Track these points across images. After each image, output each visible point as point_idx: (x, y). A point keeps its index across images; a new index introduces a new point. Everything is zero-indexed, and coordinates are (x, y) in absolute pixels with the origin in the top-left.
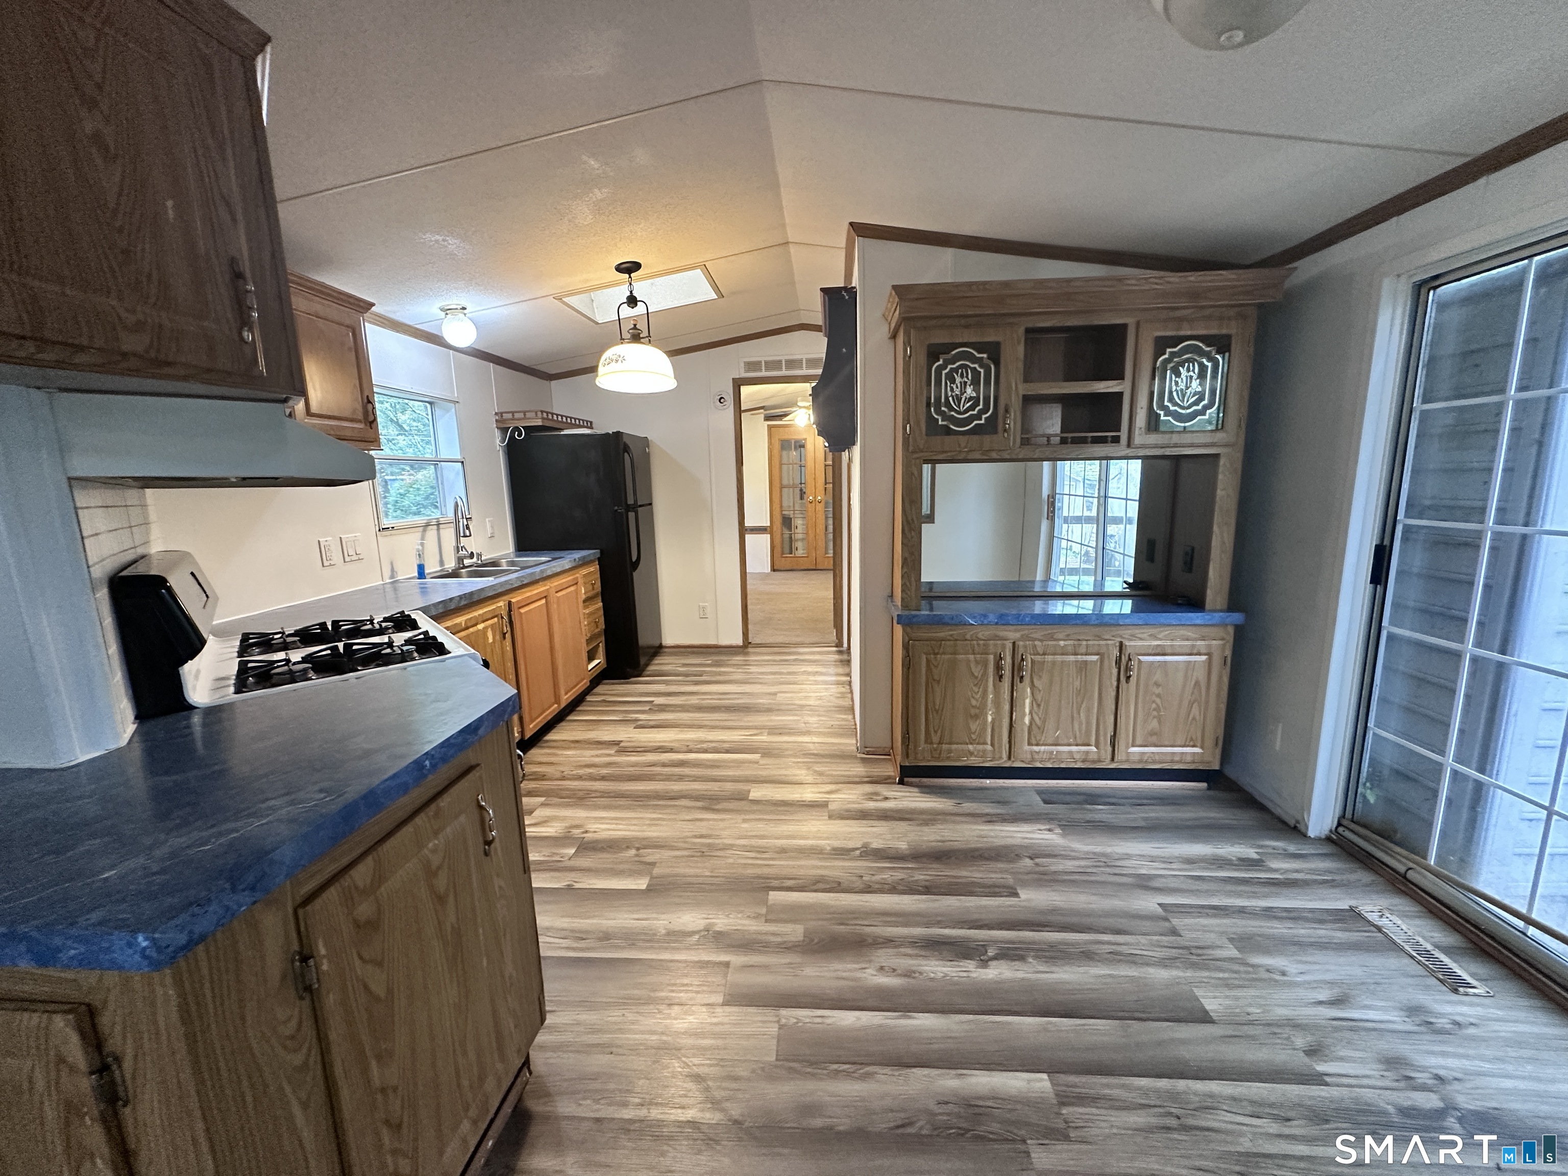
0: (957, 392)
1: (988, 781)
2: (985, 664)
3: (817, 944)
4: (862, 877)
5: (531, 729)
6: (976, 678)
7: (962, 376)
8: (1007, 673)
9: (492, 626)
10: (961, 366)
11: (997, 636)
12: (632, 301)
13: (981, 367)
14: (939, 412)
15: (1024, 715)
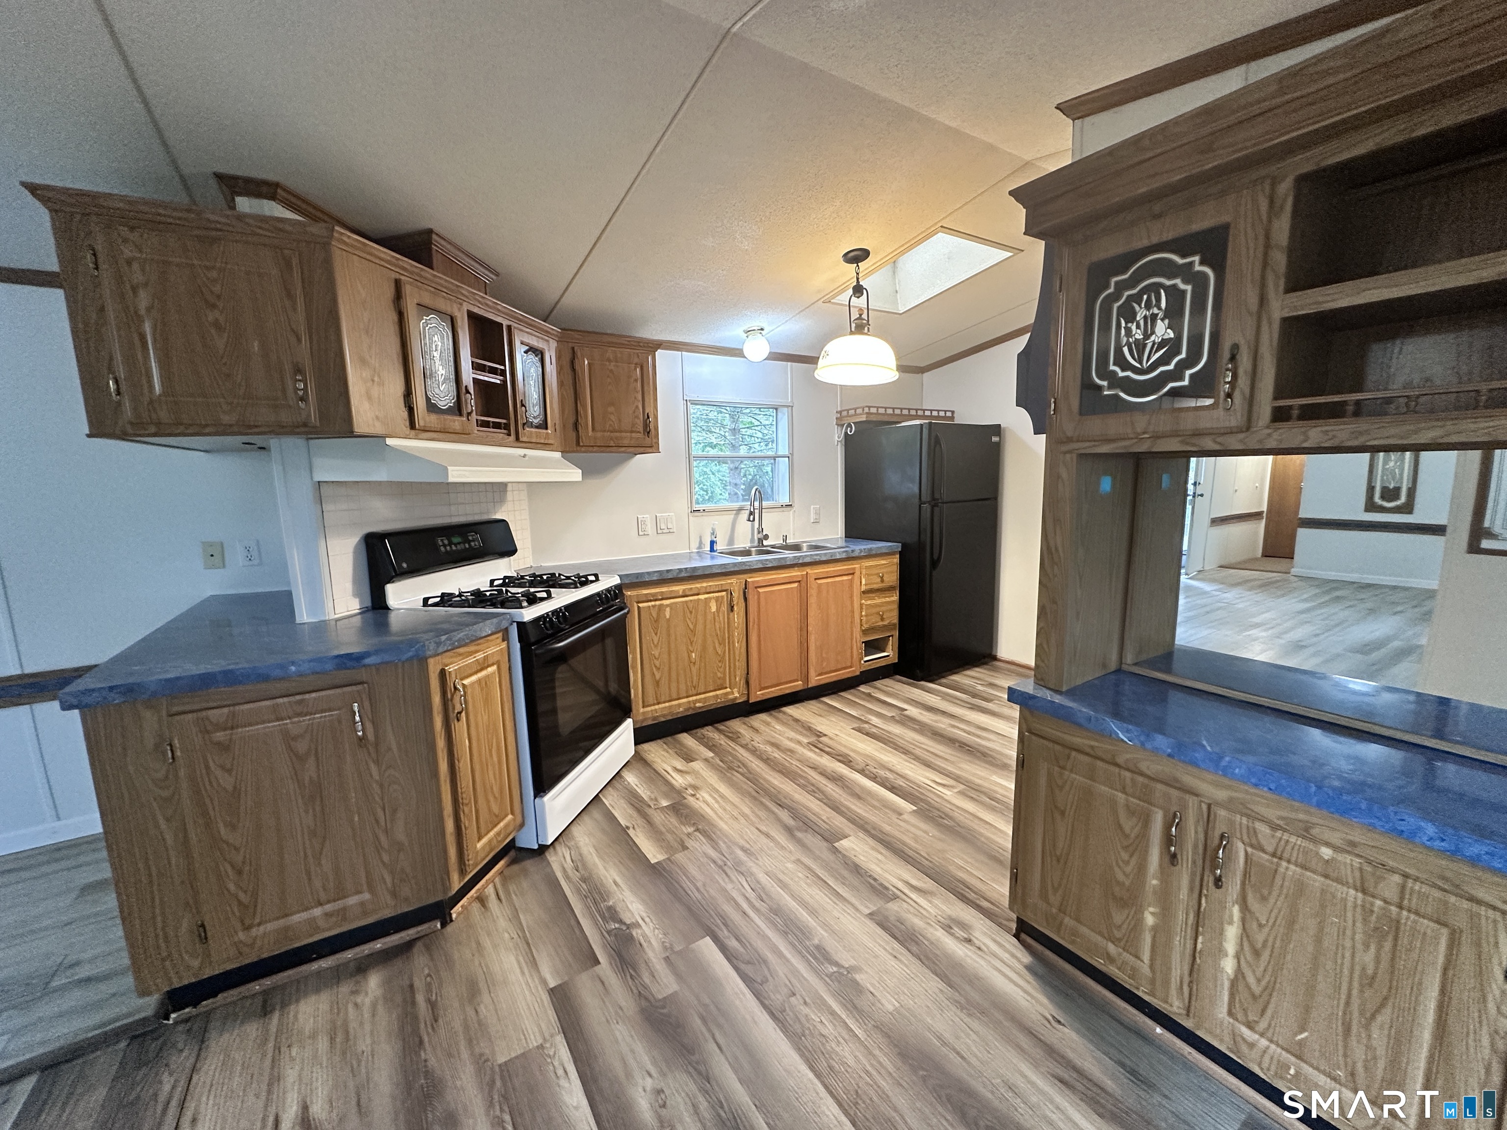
0: (1139, 336)
1: (1159, 1030)
2: (1146, 821)
3: (662, 1014)
4: (794, 994)
5: (757, 696)
6: (1127, 836)
7: (1148, 306)
8: (1189, 853)
9: (717, 599)
10: (1146, 290)
11: (1176, 780)
12: (858, 290)
13: (1185, 282)
14: (1104, 373)
15: (1221, 952)
